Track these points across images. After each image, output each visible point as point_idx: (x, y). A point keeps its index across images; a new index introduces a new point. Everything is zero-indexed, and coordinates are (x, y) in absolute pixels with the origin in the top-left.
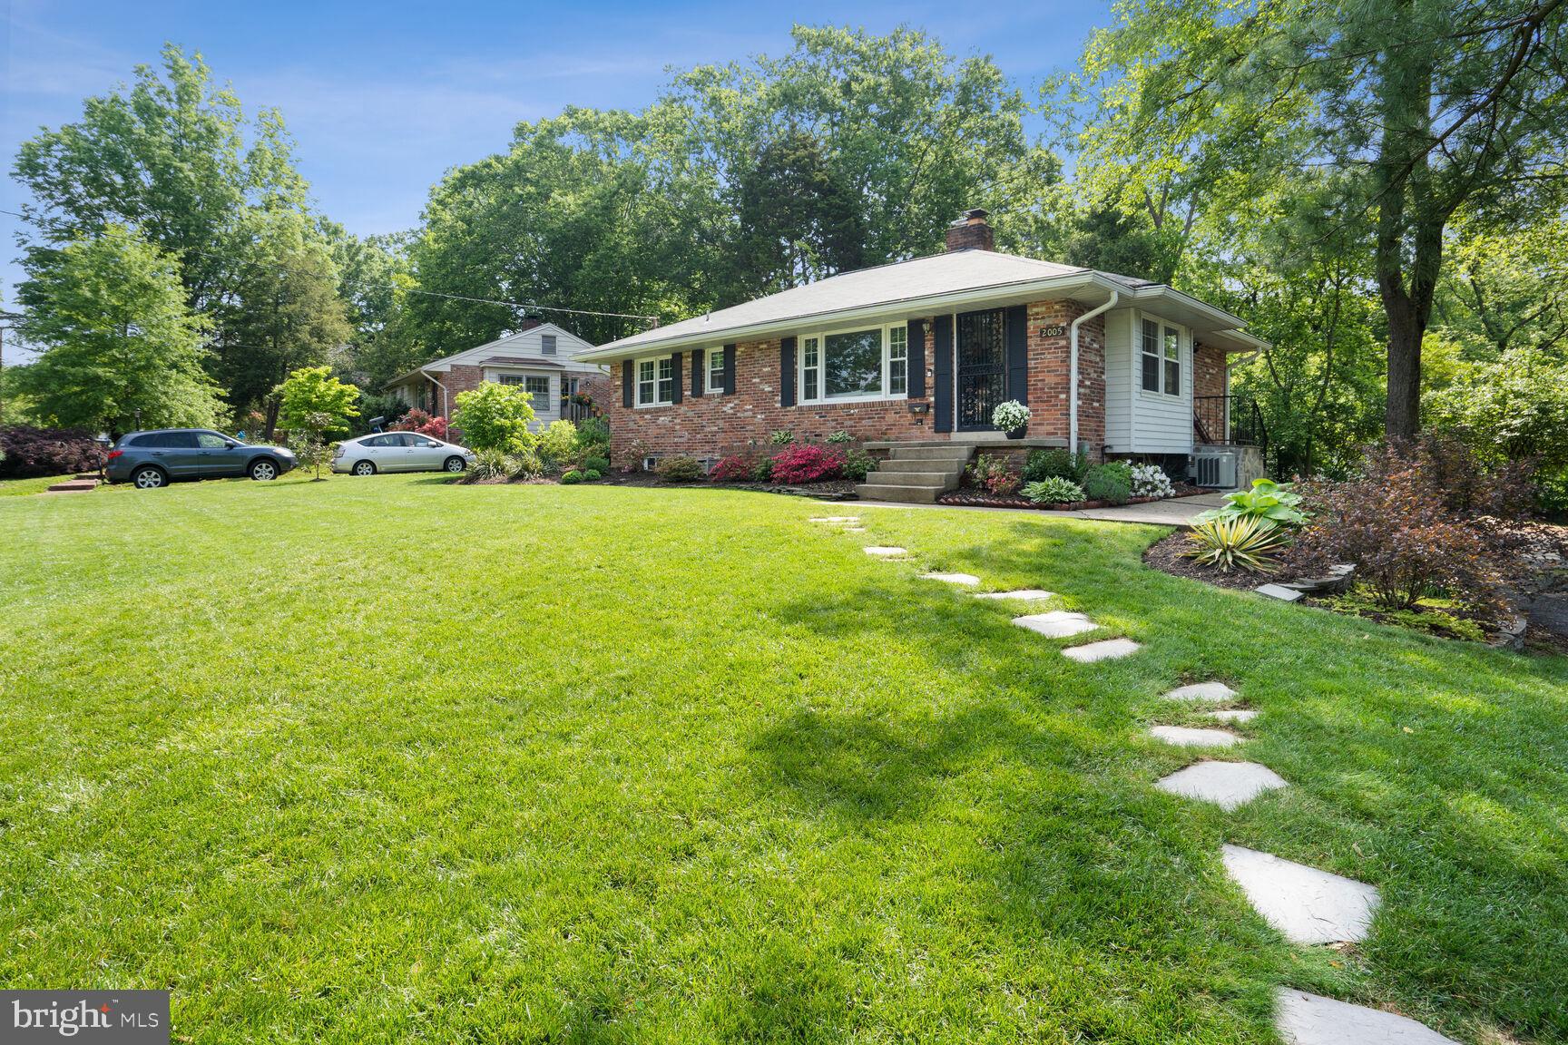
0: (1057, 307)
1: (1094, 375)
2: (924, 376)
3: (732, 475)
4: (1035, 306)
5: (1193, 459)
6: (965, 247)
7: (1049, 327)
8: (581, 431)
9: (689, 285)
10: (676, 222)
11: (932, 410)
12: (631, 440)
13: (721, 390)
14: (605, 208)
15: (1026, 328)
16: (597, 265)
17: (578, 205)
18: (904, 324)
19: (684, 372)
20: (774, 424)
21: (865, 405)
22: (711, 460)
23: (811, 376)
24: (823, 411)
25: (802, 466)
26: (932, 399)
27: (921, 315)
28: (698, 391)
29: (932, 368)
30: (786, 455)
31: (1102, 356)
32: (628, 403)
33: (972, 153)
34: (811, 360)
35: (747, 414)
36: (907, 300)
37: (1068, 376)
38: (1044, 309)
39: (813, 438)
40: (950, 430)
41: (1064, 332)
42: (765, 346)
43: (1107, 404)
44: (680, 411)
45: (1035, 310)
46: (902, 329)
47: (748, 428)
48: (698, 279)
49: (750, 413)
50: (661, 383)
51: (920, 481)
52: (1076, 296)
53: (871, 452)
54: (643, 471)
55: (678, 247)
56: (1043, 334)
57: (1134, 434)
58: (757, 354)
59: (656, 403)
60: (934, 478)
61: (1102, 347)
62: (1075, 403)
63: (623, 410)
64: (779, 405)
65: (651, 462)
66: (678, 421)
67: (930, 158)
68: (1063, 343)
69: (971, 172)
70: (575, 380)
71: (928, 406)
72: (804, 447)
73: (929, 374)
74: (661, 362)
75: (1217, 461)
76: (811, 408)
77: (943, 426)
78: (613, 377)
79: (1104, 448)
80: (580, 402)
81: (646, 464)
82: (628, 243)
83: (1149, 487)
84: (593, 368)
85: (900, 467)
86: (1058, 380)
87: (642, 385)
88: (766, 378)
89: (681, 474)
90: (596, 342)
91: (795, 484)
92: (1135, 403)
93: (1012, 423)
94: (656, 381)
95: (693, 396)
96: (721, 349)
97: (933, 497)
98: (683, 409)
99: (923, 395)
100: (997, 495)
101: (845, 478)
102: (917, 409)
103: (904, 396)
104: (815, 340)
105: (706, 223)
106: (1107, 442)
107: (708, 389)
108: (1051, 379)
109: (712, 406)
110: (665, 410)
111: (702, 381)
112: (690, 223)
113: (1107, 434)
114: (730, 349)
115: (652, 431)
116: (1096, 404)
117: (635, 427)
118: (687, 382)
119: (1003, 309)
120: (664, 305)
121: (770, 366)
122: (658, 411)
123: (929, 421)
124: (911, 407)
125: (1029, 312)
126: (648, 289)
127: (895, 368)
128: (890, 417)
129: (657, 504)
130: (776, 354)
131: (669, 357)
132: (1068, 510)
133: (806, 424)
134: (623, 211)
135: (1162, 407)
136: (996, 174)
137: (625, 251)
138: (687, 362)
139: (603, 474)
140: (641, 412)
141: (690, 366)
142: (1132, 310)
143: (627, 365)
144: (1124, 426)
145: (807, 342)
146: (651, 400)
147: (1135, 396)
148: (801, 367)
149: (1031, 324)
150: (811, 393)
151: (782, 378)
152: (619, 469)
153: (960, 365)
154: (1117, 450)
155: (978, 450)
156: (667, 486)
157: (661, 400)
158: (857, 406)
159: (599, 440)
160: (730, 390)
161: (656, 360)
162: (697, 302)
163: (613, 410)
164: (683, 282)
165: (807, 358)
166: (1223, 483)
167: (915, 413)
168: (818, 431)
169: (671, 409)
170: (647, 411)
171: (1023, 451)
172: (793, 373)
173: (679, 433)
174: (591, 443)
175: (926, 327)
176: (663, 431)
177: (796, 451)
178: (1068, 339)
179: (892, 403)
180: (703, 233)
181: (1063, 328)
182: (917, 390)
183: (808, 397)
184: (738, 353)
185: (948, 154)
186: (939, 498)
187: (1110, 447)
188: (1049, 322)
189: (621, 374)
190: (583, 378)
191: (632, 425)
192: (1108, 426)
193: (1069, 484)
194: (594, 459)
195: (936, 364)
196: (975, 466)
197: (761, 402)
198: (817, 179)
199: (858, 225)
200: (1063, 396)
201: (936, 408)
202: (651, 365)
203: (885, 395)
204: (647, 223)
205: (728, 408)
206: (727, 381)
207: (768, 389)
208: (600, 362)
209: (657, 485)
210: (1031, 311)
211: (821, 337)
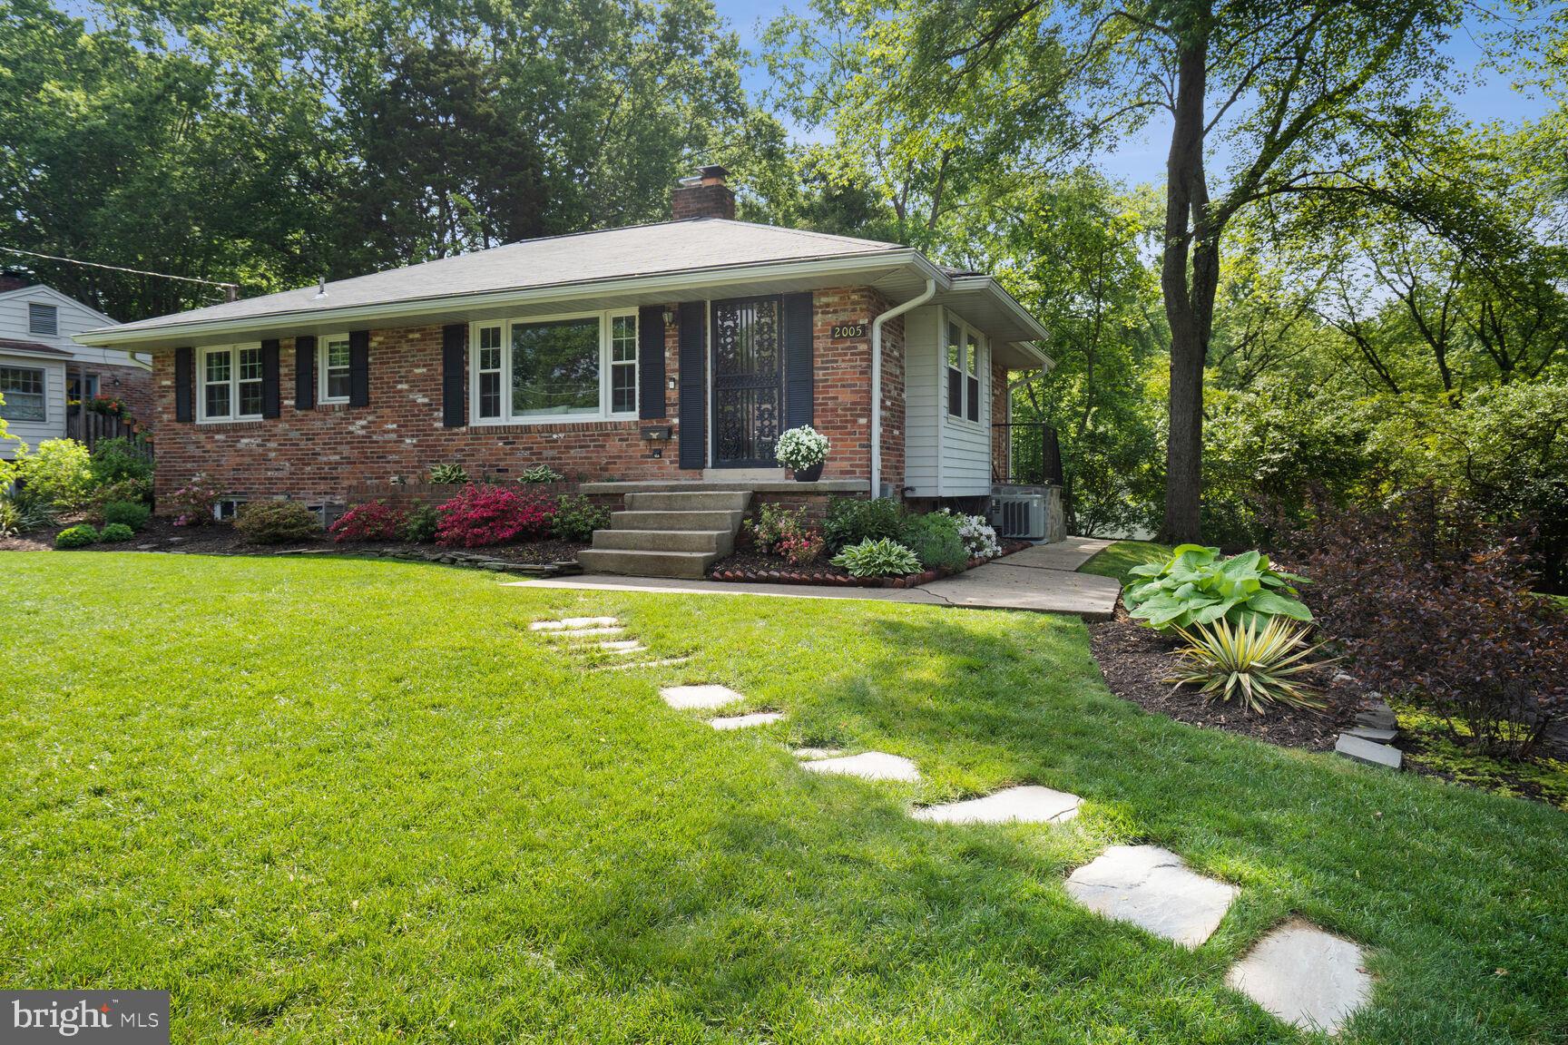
0: (855, 297)
1: (894, 393)
2: (664, 387)
3: (368, 532)
4: (826, 294)
5: (998, 502)
6: (699, 215)
7: (843, 325)
8: (98, 459)
9: (284, 248)
10: (262, 156)
11: (675, 437)
12: (191, 473)
13: (345, 400)
14: (144, 119)
15: (812, 325)
16: (130, 202)
17: (94, 109)
18: (634, 311)
19: (283, 371)
20: (432, 452)
21: (574, 427)
22: (330, 505)
23: (490, 384)
24: (510, 435)
25: (487, 520)
26: (676, 421)
27: (661, 300)
28: (306, 398)
29: (676, 376)
30: (460, 500)
31: (902, 367)
32: (185, 412)
33: (677, 108)
34: (490, 359)
35: (387, 437)
36: (644, 276)
37: (869, 392)
38: (836, 299)
39: (494, 475)
40: (702, 466)
41: (865, 331)
42: (417, 336)
43: (907, 433)
44: (275, 431)
45: (824, 300)
46: (630, 320)
47: (390, 458)
48: (298, 242)
49: (394, 436)
50: (244, 387)
51: (678, 544)
52: (881, 284)
53: (594, 497)
54: (213, 523)
55: (267, 190)
56: (836, 334)
57: (943, 472)
58: (405, 347)
59: (234, 416)
60: (701, 539)
61: (902, 356)
62: (877, 430)
63: (178, 426)
64: (440, 425)
65: (227, 508)
66: (272, 445)
67: (625, 105)
68: (863, 347)
69: (681, 132)
70: (94, 376)
71: (670, 431)
72: (488, 490)
73: (671, 385)
74: (243, 353)
75: (1027, 505)
76: (490, 430)
77: (691, 460)
78: (158, 373)
79: (904, 490)
80: (101, 409)
81: (218, 513)
82: (182, 177)
83: (974, 545)
84: (121, 359)
85: (642, 522)
86: (856, 398)
87: (210, 389)
88: (416, 384)
89: (281, 530)
90: (124, 317)
91: (476, 547)
92: (943, 432)
93: (805, 458)
94: (235, 382)
95: (298, 406)
96: (345, 337)
97: (701, 569)
98: (282, 427)
99: (661, 414)
100: (796, 565)
101: (558, 536)
102: (654, 436)
103: (633, 416)
104: (497, 331)
105: (310, 163)
106: (907, 483)
107: (323, 397)
108: (846, 397)
109: (330, 423)
110: (250, 427)
111: (313, 385)
112: (284, 158)
113: (907, 472)
114: (360, 336)
115: (229, 460)
116: (896, 432)
117: (198, 453)
118: (288, 385)
119: (778, 297)
120: (243, 273)
121: (426, 365)
122: (237, 428)
123: (672, 453)
124: (645, 432)
125: (816, 302)
126: (218, 250)
127: (621, 375)
128: (614, 446)
129: (240, 599)
130: (435, 348)
131: (257, 345)
132: (903, 586)
133: (483, 453)
134: (176, 131)
135: (965, 436)
136: (705, 138)
137: (179, 187)
138: (289, 355)
139: (139, 530)
140: (210, 431)
141: (293, 361)
142: (940, 307)
143: (182, 355)
144: (931, 462)
145: (485, 333)
146: (226, 412)
147: (943, 422)
148: (475, 370)
149: (819, 320)
150: (489, 408)
151: (445, 384)
152: (169, 518)
153: (715, 373)
154: (920, 493)
155: (757, 498)
156: (257, 553)
157: (244, 411)
158: (563, 428)
159: (133, 474)
160: (360, 399)
161: (234, 350)
162: (296, 273)
163: (157, 425)
164: (271, 244)
165: (485, 356)
166: (1034, 533)
167: (650, 440)
168: (502, 465)
169: (260, 426)
170: (220, 429)
171: (821, 499)
172: (463, 378)
173: (275, 464)
174: (117, 476)
175: (667, 317)
176: (247, 460)
177: (475, 496)
178: (870, 342)
179: (616, 425)
180: (303, 174)
181: (863, 327)
182: (653, 406)
183: (484, 413)
184: (373, 345)
185: (648, 105)
186: (711, 572)
187: (912, 489)
188: (843, 317)
189: (172, 369)
190: (107, 374)
191: (192, 449)
192: (908, 462)
193: (900, 548)
194: (122, 505)
195: (682, 371)
196: (757, 521)
197: (411, 419)
198: (480, 111)
199: (538, 181)
200: (863, 421)
201: (681, 434)
202: (224, 358)
203: (604, 413)
204: (214, 152)
205: (357, 428)
206: (355, 384)
207: (421, 400)
208: (134, 348)
209: (235, 552)
210: (820, 301)
211: (505, 326)
